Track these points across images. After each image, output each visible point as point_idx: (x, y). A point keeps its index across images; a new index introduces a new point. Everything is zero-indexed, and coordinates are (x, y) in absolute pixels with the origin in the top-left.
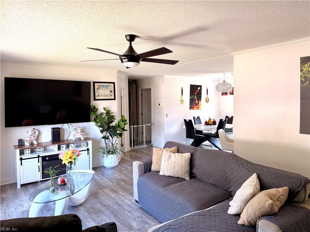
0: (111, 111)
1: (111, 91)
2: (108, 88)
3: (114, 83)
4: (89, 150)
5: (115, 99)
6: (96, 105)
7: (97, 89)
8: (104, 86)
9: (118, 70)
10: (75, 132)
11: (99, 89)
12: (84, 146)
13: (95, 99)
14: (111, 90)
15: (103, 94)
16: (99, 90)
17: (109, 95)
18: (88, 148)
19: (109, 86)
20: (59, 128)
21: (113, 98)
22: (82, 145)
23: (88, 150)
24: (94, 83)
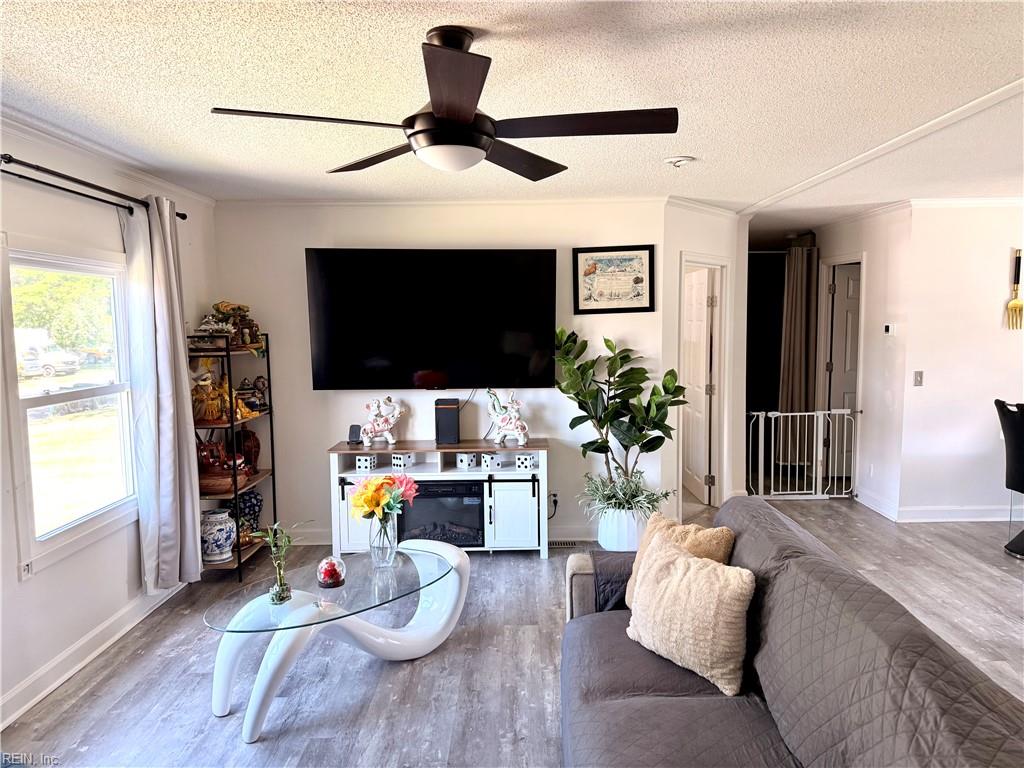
0: (637, 352)
1: (638, 281)
2: (628, 269)
3: (651, 249)
4: (538, 481)
5: (651, 308)
6: (581, 331)
7: (586, 275)
8: (610, 262)
9: (670, 197)
10: (501, 417)
11: (594, 272)
12: (523, 466)
13: (578, 311)
14: (639, 275)
15: (606, 292)
16: (592, 276)
17: (628, 294)
18: (534, 476)
19: (631, 260)
20: (456, 401)
21: (646, 304)
22: (518, 463)
23: (534, 480)
24: (576, 252)
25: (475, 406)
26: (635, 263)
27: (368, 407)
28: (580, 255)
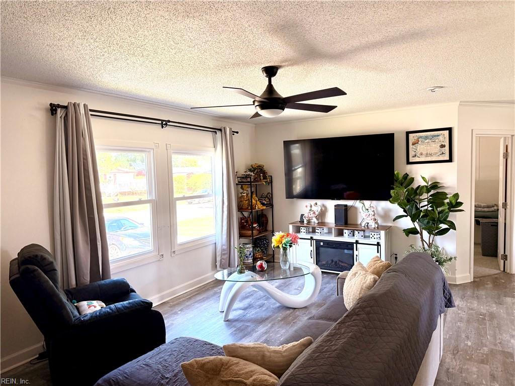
0: (442, 183)
1: (443, 146)
2: (437, 141)
3: (450, 130)
4: (380, 245)
5: (450, 160)
6: (411, 172)
7: (413, 144)
8: (426, 138)
9: (461, 102)
11: (418, 143)
12: (373, 238)
13: (408, 163)
14: (443, 144)
15: (424, 153)
16: (416, 145)
17: (436, 153)
19: (438, 136)
20: (346, 206)
21: (447, 158)
22: (371, 236)
23: (378, 244)
24: (408, 133)
25: (356, 208)
26: (441, 138)
27: (306, 206)
28: (410, 135)
